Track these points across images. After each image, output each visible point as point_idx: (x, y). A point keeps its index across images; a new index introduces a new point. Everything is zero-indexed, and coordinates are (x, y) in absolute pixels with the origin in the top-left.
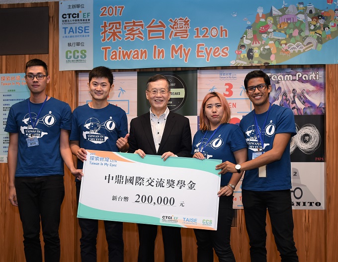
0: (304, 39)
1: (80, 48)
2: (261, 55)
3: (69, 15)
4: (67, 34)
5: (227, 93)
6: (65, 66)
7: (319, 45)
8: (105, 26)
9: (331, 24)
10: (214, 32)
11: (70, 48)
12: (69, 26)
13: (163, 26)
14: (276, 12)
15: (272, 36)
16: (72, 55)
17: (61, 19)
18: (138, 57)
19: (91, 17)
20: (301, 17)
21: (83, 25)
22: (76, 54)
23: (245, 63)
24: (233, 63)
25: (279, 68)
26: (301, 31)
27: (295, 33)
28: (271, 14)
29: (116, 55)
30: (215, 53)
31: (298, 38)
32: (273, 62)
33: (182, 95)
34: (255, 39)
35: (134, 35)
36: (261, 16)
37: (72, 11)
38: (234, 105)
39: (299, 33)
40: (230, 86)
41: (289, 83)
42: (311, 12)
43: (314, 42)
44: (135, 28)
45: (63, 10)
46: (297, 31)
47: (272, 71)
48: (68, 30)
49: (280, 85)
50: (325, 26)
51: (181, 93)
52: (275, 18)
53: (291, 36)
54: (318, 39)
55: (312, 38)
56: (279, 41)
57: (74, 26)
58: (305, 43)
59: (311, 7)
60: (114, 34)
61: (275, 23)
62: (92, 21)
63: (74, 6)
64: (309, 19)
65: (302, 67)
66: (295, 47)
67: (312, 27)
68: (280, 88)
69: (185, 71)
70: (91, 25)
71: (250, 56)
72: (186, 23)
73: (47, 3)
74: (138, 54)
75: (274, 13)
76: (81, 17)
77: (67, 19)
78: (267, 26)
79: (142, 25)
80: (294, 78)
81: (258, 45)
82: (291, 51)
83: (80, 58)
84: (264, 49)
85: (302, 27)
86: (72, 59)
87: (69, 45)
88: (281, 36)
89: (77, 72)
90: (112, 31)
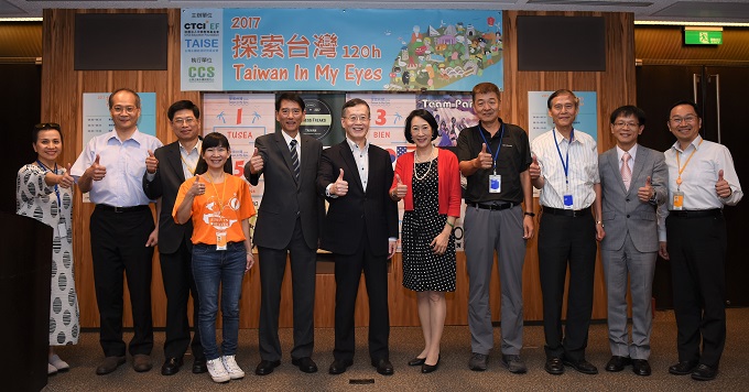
0: (464, 62)
1: (206, 65)
2: (417, 79)
3: (194, 25)
4: (191, 48)
5: (380, 121)
6: (188, 85)
7: (480, 70)
8: (238, 40)
9: (492, 48)
10: (365, 52)
11: (194, 65)
12: (193, 38)
13: (306, 42)
14: (433, 32)
15: (429, 58)
16: (196, 72)
17: (183, 29)
18: (276, 78)
19: (220, 29)
20: (461, 39)
21: (211, 38)
22: (202, 72)
23: (400, 88)
24: (386, 87)
25: (437, 94)
26: (460, 54)
27: (455, 56)
28: (428, 34)
29: (250, 74)
30: (366, 75)
31: (458, 62)
32: (431, 87)
33: (328, 123)
34: (411, 61)
35: (272, 51)
36: (417, 35)
37: (198, 20)
38: (388, 135)
39: (459, 57)
40: (383, 113)
41: (448, 111)
42: (471, 33)
43: (475, 66)
44: (274, 44)
45: (185, 18)
46: (456, 54)
47: (429, 97)
48: (191, 43)
49: (438, 113)
50: (486, 50)
51: (327, 120)
52: (432, 38)
53: (450, 59)
54: (479, 63)
55: (473, 62)
56: (437, 64)
57: (199, 39)
58: (465, 67)
59: (471, 29)
60: (249, 49)
61: (433, 44)
62: (221, 33)
63: (200, 15)
64: (470, 42)
65: (462, 93)
66: (454, 71)
67: (473, 51)
68: (438, 116)
69: (332, 94)
70: (220, 38)
71: (405, 80)
72: (334, 39)
73: (166, 9)
74: (276, 74)
75: (431, 33)
76: (208, 28)
77: (191, 29)
78: (424, 48)
79: (281, 41)
80: (453, 105)
81: (414, 68)
82: (450, 76)
83: (206, 77)
84: (421, 73)
85: (462, 50)
86: (197, 77)
87: (193, 60)
88: (439, 59)
89: (202, 93)
90: (246, 46)
